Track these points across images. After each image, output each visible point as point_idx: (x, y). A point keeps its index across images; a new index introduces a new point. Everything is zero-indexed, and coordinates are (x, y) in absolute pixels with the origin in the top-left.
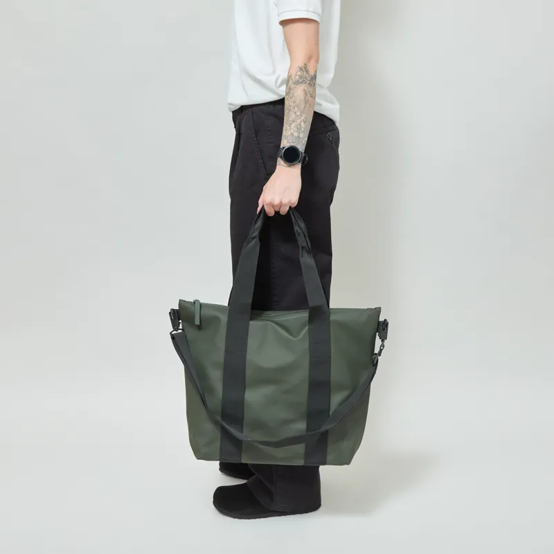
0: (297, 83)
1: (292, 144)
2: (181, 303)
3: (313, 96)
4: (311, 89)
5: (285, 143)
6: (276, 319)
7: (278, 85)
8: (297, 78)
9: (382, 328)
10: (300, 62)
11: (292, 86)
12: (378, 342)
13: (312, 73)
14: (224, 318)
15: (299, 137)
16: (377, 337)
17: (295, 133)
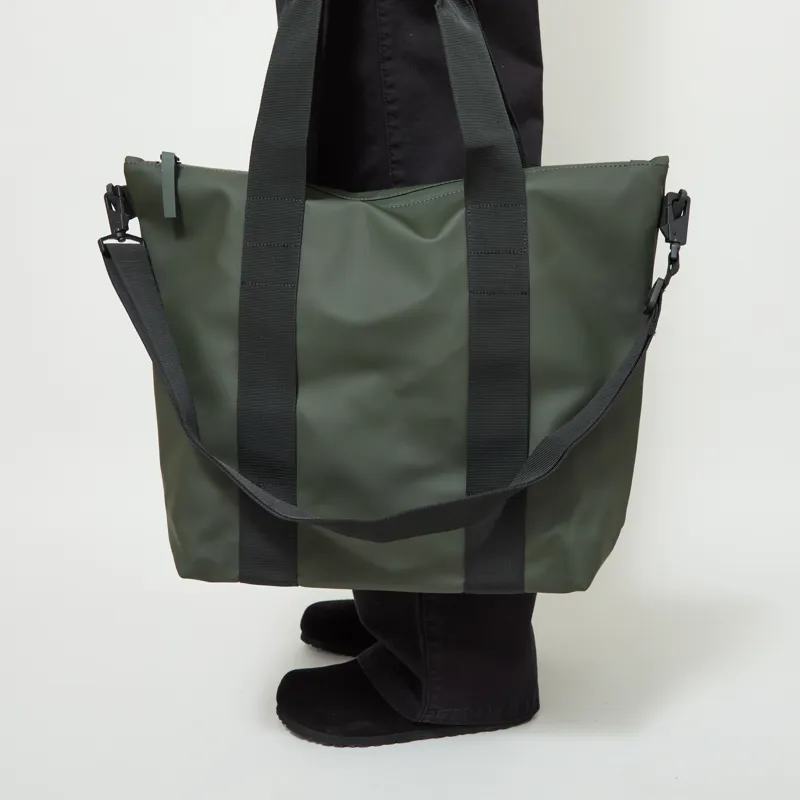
9: (672, 213)
12: (663, 249)
16: (661, 237)
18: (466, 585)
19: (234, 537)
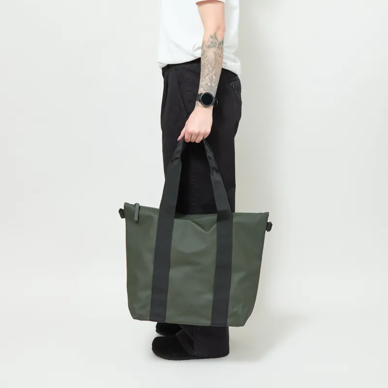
0: (209, 47)
1: (207, 91)
2: (126, 205)
3: (221, 56)
4: (219, 51)
5: (202, 90)
6: (196, 220)
7: (195, 49)
8: (209, 43)
10: (211, 32)
11: (206, 50)
13: (220, 40)
14: (156, 217)
15: (211, 86)
17: (208, 84)
18: (211, 324)
19: (149, 308)
